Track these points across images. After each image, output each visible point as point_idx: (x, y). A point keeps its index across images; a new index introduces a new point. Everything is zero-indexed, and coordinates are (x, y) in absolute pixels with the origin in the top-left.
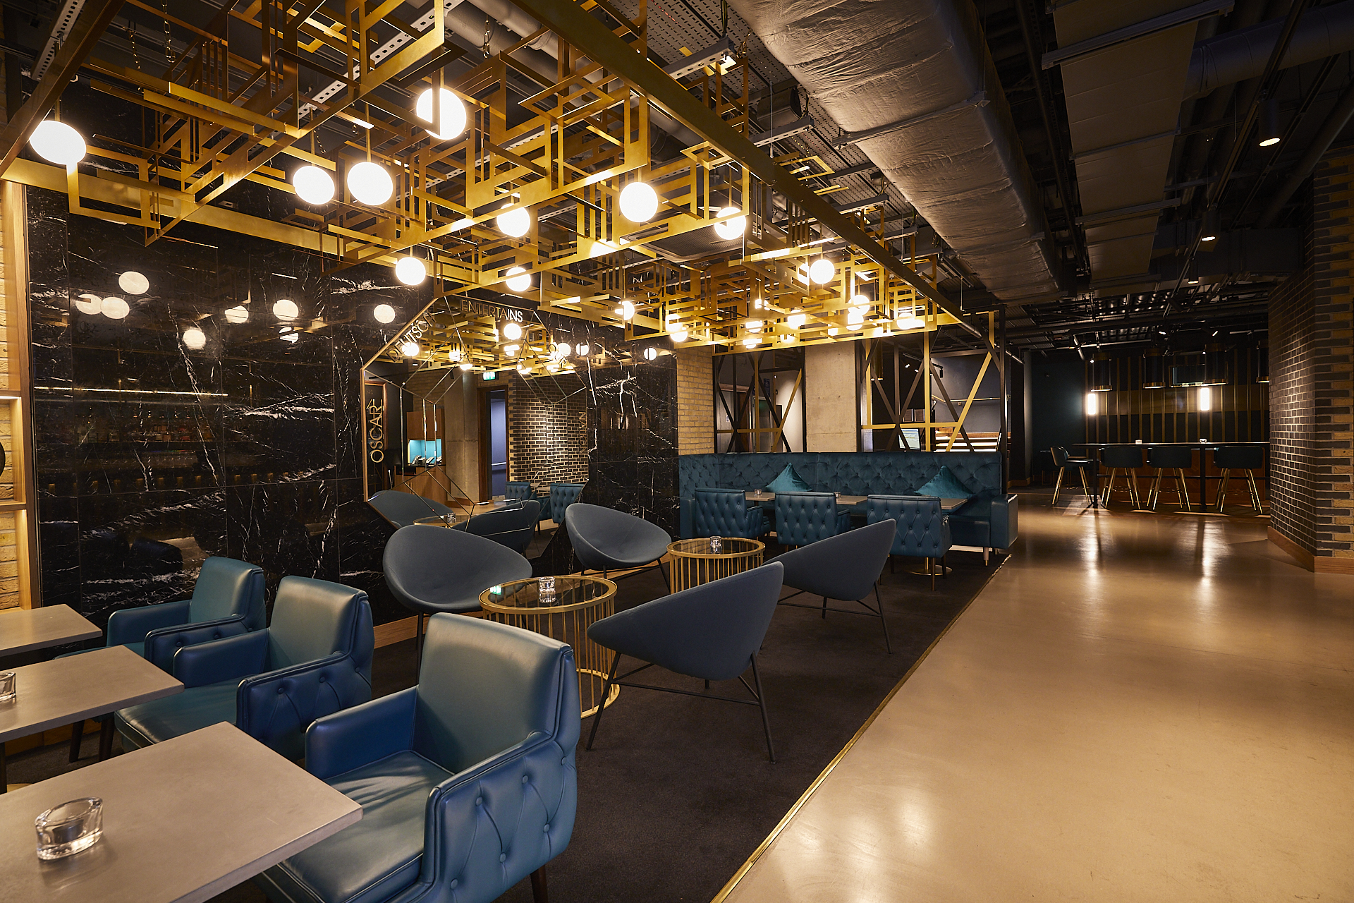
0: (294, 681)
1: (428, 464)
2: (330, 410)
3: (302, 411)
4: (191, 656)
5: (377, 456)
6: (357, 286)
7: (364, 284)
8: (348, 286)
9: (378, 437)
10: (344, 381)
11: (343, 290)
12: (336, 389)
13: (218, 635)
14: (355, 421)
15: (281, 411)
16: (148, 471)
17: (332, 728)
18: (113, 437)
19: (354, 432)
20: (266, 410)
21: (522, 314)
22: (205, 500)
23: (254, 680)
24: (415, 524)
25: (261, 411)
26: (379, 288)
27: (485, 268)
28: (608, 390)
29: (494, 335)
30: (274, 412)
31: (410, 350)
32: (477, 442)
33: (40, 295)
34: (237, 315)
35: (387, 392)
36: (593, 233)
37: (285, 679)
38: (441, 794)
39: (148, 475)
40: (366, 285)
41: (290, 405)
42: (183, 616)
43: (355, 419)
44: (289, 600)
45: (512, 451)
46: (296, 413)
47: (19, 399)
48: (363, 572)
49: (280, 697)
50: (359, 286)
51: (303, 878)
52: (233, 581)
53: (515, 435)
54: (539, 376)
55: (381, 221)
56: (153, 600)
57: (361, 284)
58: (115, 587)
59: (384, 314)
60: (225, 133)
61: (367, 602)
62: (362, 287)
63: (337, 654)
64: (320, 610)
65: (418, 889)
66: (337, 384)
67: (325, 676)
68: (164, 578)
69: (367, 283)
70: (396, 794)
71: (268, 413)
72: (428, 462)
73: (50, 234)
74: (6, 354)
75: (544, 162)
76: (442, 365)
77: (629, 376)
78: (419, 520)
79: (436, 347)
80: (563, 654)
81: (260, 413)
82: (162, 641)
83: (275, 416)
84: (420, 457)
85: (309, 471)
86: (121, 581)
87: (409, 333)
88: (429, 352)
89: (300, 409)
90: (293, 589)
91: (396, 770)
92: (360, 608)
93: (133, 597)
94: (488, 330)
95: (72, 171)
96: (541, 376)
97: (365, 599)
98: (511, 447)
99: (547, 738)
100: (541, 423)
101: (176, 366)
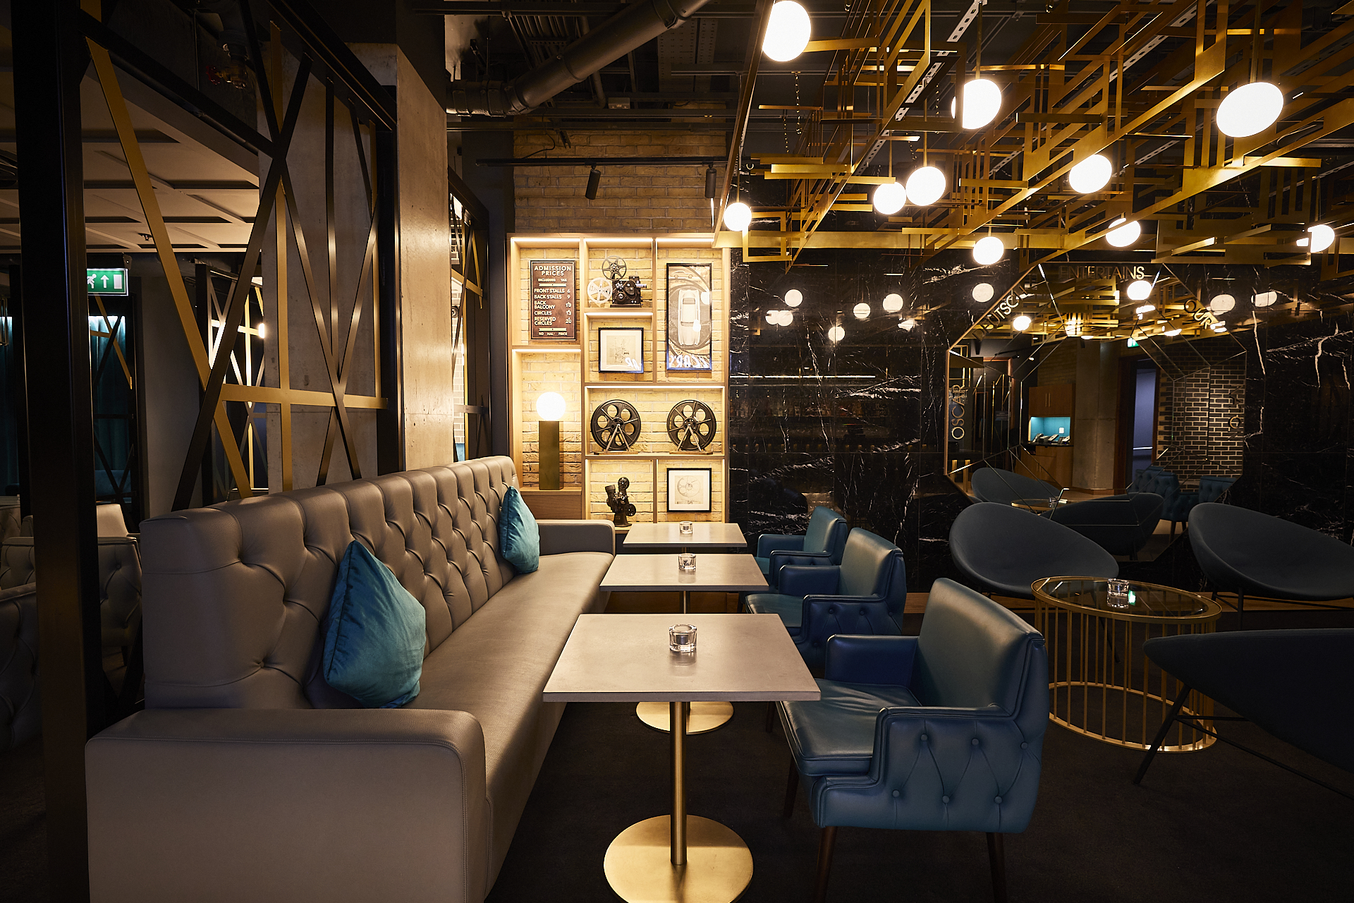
0: (841, 607)
1: (1052, 442)
2: (917, 390)
3: (894, 391)
4: (790, 573)
5: (958, 433)
6: (947, 272)
7: (954, 269)
8: (938, 274)
9: (960, 415)
10: (931, 364)
11: (934, 279)
12: (924, 371)
13: (813, 563)
14: (939, 400)
15: (877, 392)
16: (787, 438)
17: (845, 645)
18: (797, 412)
19: (937, 410)
20: (866, 391)
21: (1143, 269)
22: (820, 462)
23: (813, 597)
24: (1013, 504)
25: (862, 392)
26: (969, 270)
27: (1072, 230)
28: (1291, 353)
29: (1113, 298)
30: (871, 393)
31: (1022, 324)
32: (1114, 421)
33: (735, 318)
34: (862, 311)
35: (1012, 367)
36: (1205, 160)
37: (835, 603)
38: (888, 715)
39: (786, 441)
40: (957, 269)
41: (884, 386)
42: (799, 545)
43: (939, 398)
44: (854, 546)
45: (1161, 433)
46: (889, 393)
47: (724, 387)
48: (939, 540)
49: (831, 616)
50: (949, 272)
51: (797, 731)
52: (826, 525)
53: (1168, 413)
54: (1196, 338)
55: (953, 211)
56: (786, 532)
57: (951, 270)
58: (766, 518)
59: (983, 292)
60: (819, 180)
61: (902, 559)
62: (952, 272)
63: (875, 595)
64: (870, 557)
65: (865, 780)
66: (925, 366)
67: (864, 611)
68: (793, 517)
69: (957, 268)
70: (861, 706)
71: (867, 394)
72: (1051, 439)
73: (741, 276)
74: (720, 359)
75: (1101, 108)
76: (1057, 337)
77: (1337, 331)
78: (1018, 501)
79: (1050, 318)
80: (1030, 640)
81: (861, 394)
82: (780, 559)
83: (872, 396)
84: (1042, 436)
85: (897, 444)
86: (769, 515)
87: (997, 310)
88: (1042, 324)
89: (892, 389)
90: (858, 538)
91: (888, 696)
92: (895, 562)
93: (775, 527)
94: (1109, 293)
95: (746, 233)
96: (1199, 338)
97: (901, 556)
98: (1161, 428)
99: (1004, 715)
100: (1203, 400)
101: (806, 359)
